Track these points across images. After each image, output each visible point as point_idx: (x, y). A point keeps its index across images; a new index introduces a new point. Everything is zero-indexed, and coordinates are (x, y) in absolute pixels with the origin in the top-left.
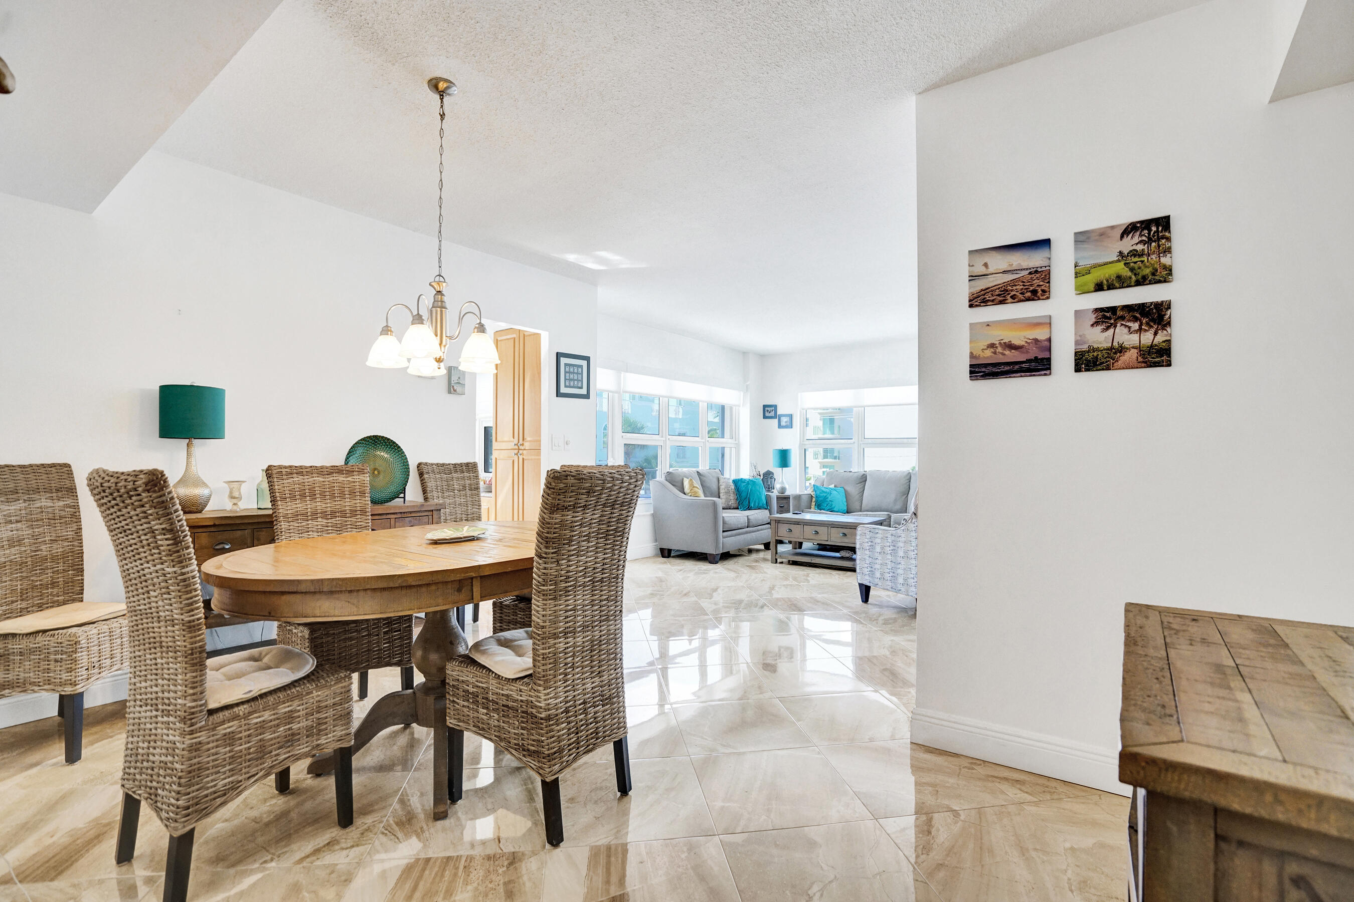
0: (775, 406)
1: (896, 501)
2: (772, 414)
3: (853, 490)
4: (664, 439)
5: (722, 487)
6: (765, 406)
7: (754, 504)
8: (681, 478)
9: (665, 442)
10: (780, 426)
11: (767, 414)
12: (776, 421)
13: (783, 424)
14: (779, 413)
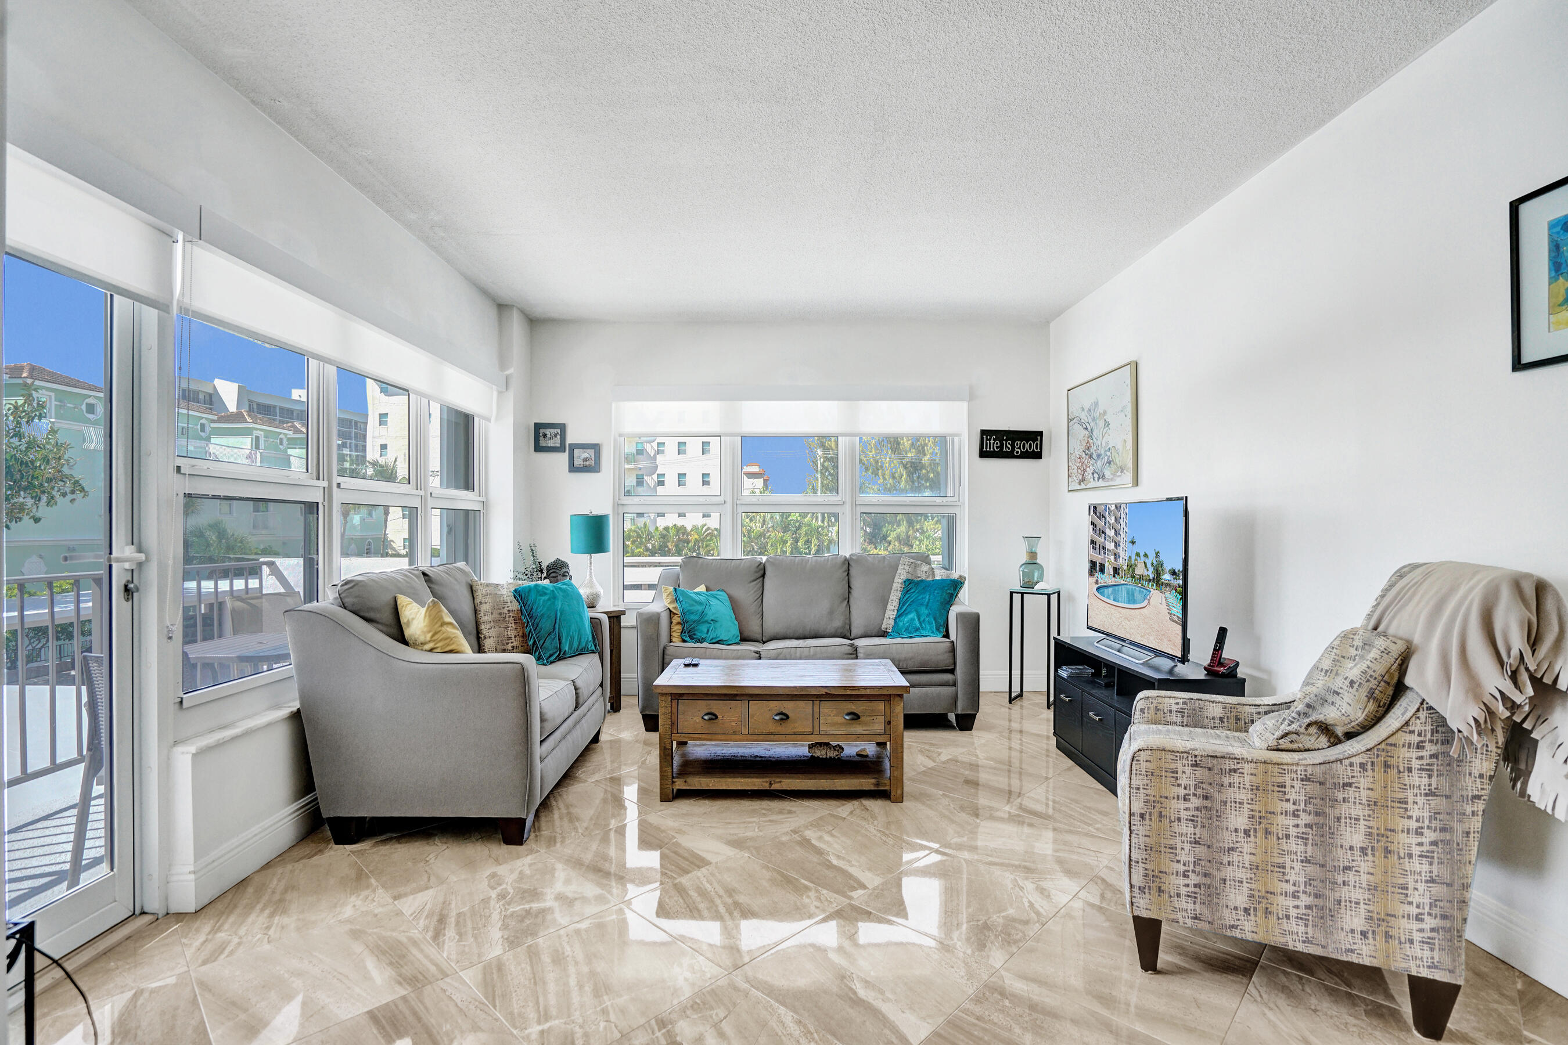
0: (562, 428)
1: (831, 612)
2: (555, 442)
3: (745, 594)
4: (325, 484)
5: (484, 608)
6: (538, 426)
7: (570, 647)
8: (387, 598)
9: (328, 492)
10: (573, 468)
11: (543, 443)
12: (564, 457)
13: (578, 462)
14: (570, 440)
